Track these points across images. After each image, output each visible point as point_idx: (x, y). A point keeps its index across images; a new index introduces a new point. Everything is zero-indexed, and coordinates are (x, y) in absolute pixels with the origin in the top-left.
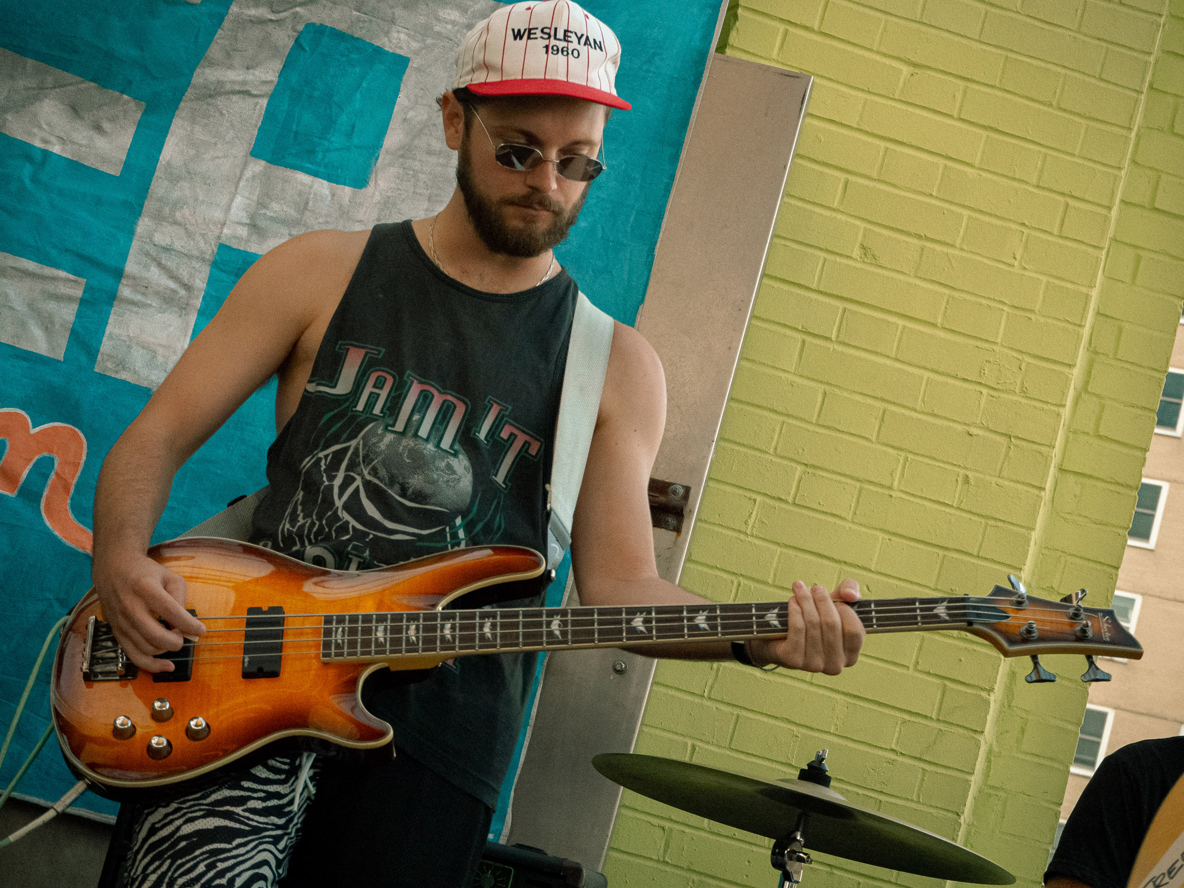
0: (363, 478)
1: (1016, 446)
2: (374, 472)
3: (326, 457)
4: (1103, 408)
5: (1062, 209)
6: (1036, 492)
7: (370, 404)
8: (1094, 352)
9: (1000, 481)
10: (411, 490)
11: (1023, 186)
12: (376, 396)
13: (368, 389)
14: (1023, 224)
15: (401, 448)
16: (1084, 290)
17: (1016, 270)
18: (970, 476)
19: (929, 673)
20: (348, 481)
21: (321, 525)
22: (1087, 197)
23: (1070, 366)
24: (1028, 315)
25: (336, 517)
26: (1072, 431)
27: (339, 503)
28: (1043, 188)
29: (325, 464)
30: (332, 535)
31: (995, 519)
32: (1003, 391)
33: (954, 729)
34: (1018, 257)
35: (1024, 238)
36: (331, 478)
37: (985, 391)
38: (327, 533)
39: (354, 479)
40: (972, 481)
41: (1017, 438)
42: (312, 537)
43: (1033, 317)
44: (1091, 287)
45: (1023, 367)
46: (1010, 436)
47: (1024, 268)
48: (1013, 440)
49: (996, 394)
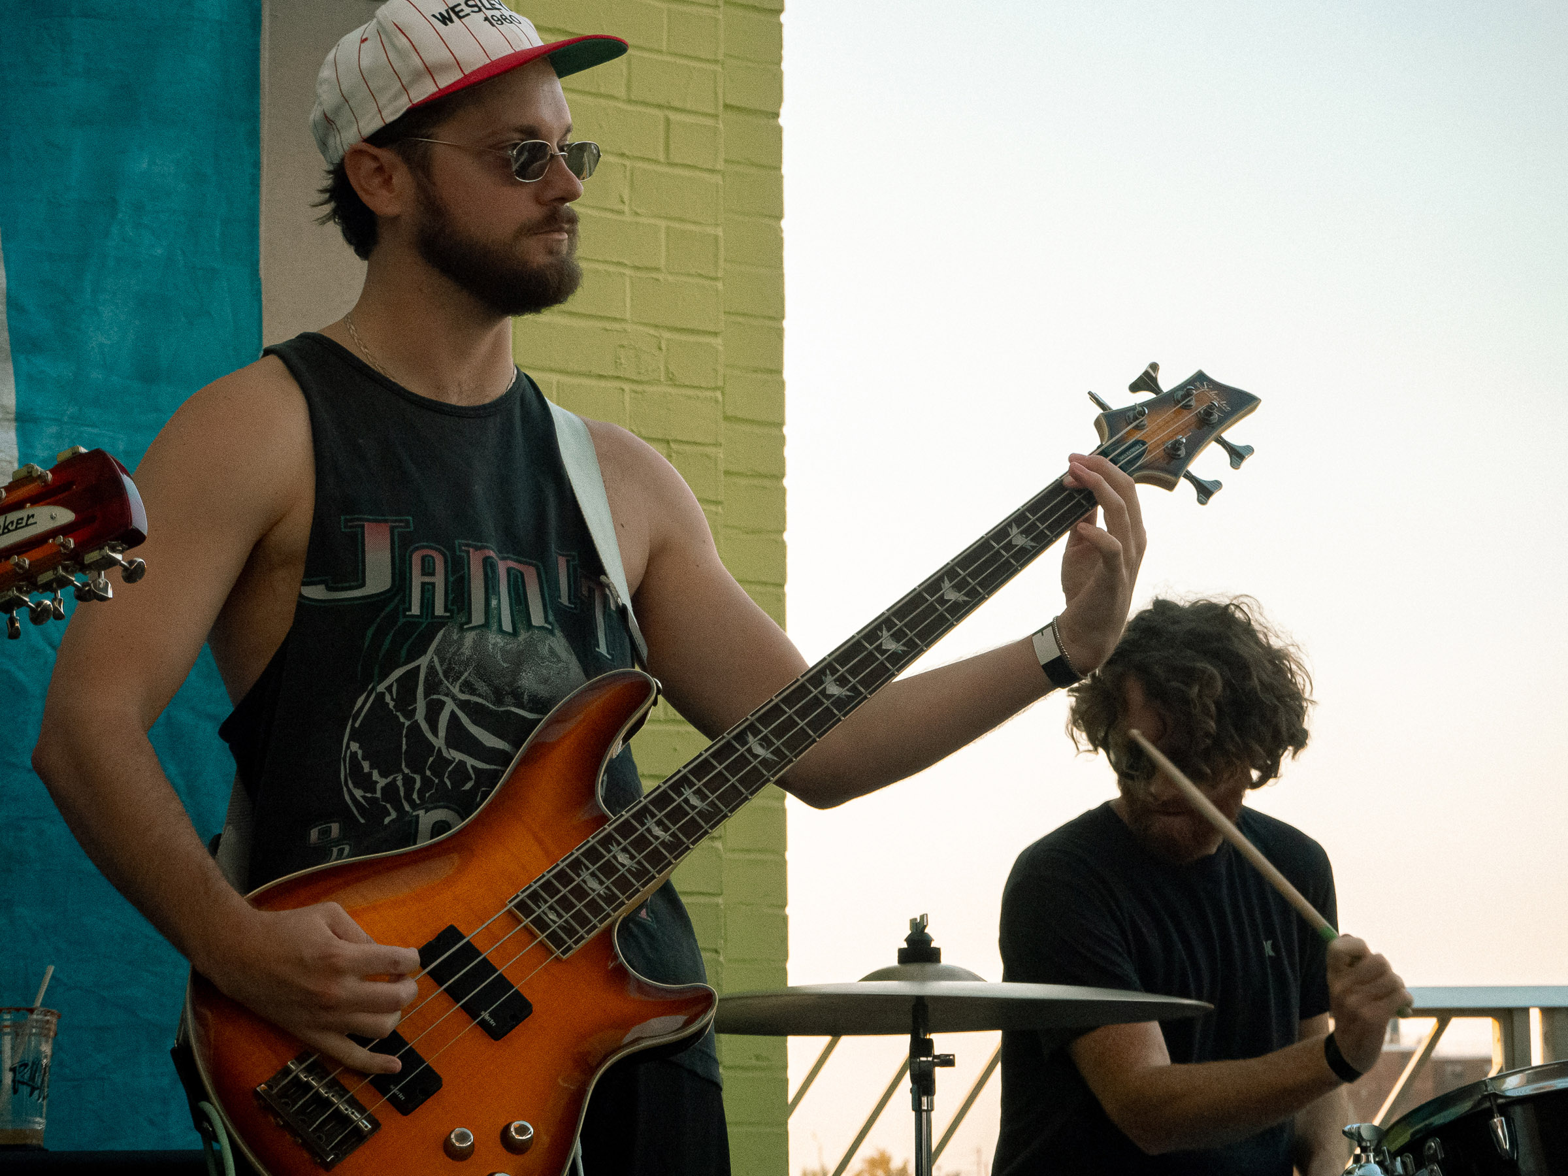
0: (454, 698)
1: (678, 453)
2: (468, 687)
3: (389, 689)
5: (661, 127)
6: (712, 507)
7: (427, 603)
10: (526, 697)
11: (612, 103)
12: (430, 587)
13: (417, 580)
14: (623, 155)
15: (490, 646)
16: (710, 229)
17: (628, 218)
20: (434, 710)
21: (425, 780)
22: (688, 107)
23: (717, 333)
24: (654, 275)
25: (444, 762)
27: (439, 742)
28: (636, 102)
29: (392, 699)
30: (446, 784)
32: (648, 383)
34: (626, 199)
35: (628, 174)
36: (410, 714)
37: (627, 387)
38: (437, 785)
39: (443, 703)
41: (676, 441)
42: (415, 796)
43: (660, 277)
45: (664, 347)
46: (668, 442)
47: (637, 214)
48: (672, 445)
49: (639, 388)
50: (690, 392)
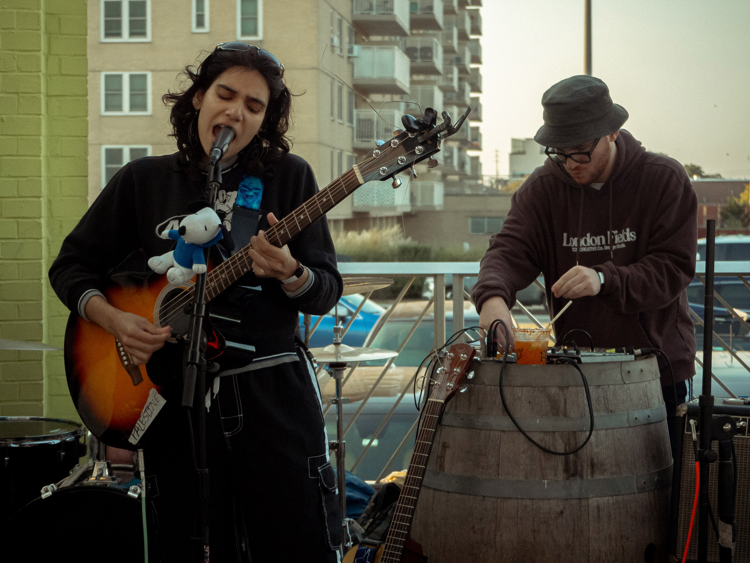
1: (22, 97)
4: (60, 60)
6: (37, 117)
8: (49, 34)
9: (20, 116)
16: (36, 11)
18: (3, 118)
19: (9, 218)
23: (39, 51)
24: (12, 31)
26: (48, 76)
31: (21, 135)
32: (9, 72)
33: (27, 241)
40: (5, 120)
41: (22, 93)
43: (14, 31)
44: (39, 9)
45: (16, 57)
46: (18, 93)
47: (4, 8)
48: (20, 94)
49: (5, 74)
50: (28, 74)
